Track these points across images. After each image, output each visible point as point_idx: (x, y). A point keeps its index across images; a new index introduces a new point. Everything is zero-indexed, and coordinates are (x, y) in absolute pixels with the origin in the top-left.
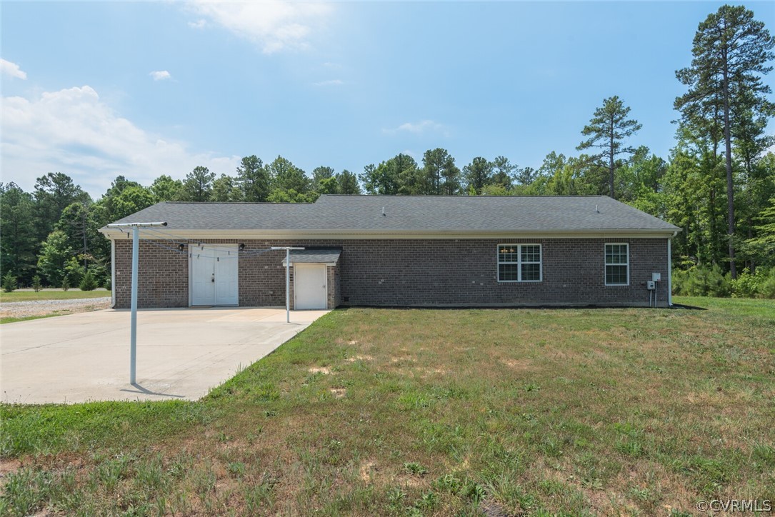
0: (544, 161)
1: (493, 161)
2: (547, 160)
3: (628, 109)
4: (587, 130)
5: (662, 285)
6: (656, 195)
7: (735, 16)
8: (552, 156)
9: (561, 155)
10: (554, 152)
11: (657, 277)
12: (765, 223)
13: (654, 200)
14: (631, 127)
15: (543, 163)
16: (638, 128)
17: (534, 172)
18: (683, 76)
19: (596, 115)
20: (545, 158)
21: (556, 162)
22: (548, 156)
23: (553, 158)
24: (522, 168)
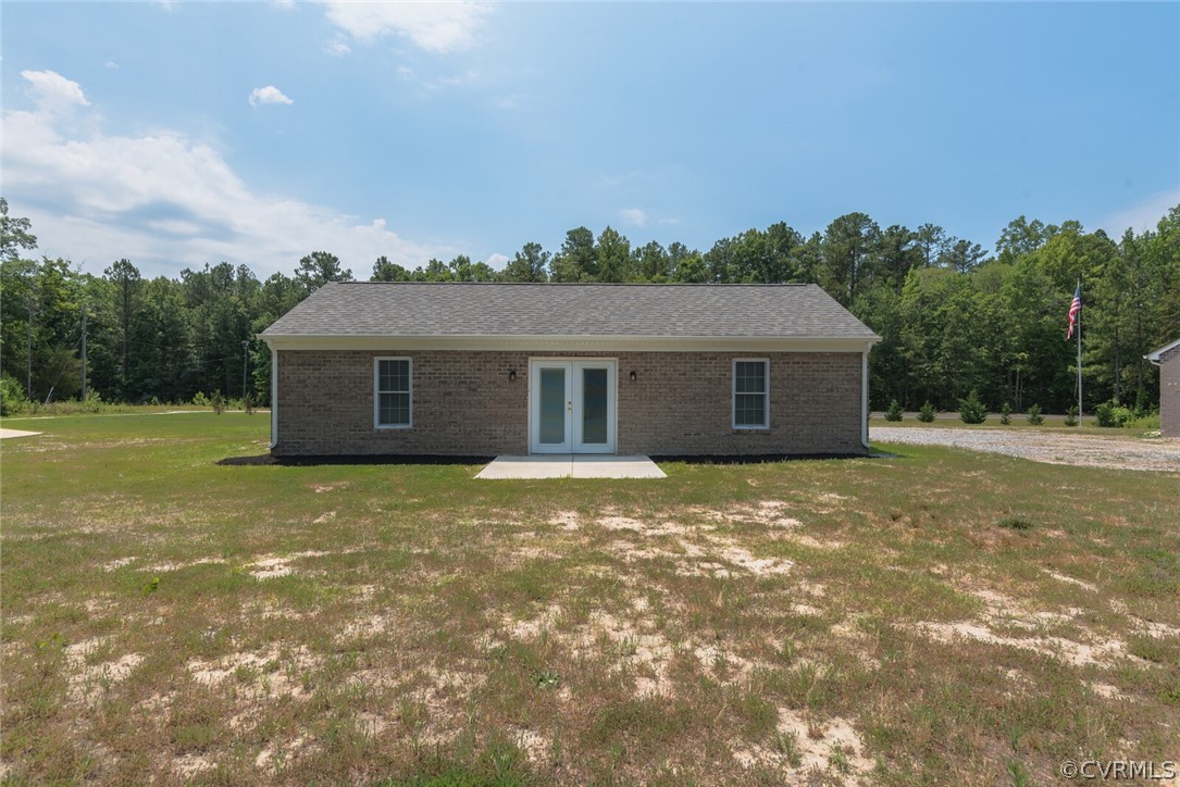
0: (1004, 230)
1: (918, 231)
2: (1009, 229)
8: (1019, 223)
10: (1023, 218)
15: (1003, 234)
17: (973, 246)
20: (1007, 226)
21: (1024, 232)
22: (1011, 224)
23: (1020, 226)
24: (958, 241)
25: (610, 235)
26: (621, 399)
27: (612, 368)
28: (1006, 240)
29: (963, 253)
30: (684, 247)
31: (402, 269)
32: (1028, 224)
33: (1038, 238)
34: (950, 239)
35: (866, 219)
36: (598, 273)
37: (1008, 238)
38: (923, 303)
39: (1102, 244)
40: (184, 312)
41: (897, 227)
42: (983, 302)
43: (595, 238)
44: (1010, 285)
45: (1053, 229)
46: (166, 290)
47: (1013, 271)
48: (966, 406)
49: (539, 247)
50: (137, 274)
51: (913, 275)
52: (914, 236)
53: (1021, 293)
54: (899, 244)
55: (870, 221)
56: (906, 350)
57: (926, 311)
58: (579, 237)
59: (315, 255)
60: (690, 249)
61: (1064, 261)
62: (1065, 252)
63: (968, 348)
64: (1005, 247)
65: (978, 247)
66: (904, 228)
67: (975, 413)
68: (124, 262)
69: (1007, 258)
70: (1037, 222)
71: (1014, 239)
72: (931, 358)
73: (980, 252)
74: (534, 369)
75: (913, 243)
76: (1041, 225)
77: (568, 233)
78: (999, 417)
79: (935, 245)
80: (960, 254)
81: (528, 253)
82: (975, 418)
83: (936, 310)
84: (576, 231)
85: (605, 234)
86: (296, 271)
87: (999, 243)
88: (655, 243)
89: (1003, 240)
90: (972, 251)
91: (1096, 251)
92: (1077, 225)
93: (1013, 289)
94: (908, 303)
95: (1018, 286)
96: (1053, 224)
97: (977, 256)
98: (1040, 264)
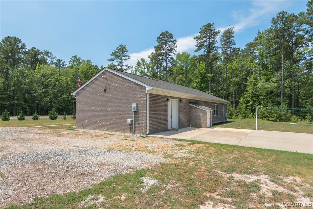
0: (71, 58)
2: (72, 58)
3: (128, 51)
8: (75, 57)
10: (76, 56)
15: (71, 59)
17: (63, 62)
19: (117, 49)
20: (72, 57)
21: (76, 60)
22: (73, 57)
23: (76, 58)
24: (57, 59)
28: (71, 62)
29: (60, 63)
32: (78, 58)
33: (80, 63)
34: (54, 57)
35: (20, 41)
38: (44, 77)
39: (96, 69)
41: (35, 48)
42: (63, 79)
44: (71, 75)
45: (84, 61)
47: (72, 71)
48: (51, 113)
51: (39, 66)
52: (42, 53)
53: (74, 78)
54: (36, 55)
55: (21, 42)
56: (35, 93)
57: (44, 80)
61: (86, 70)
62: (86, 68)
63: (58, 94)
64: (72, 63)
65: (64, 62)
66: (38, 49)
67: (54, 116)
69: (72, 67)
70: (80, 58)
71: (74, 62)
72: (46, 97)
73: (65, 64)
75: (41, 55)
76: (81, 59)
78: (62, 117)
79: (49, 58)
80: (59, 63)
82: (54, 117)
83: (48, 80)
87: (70, 62)
89: (71, 61)
90: (63, 63)
91: (94, 70)
92: (90, 61)
93: (72, 76)
94: (38, 76)
95: (73, 75)
96: (84, 60)
97: (64, 65)
98: (80, 70)
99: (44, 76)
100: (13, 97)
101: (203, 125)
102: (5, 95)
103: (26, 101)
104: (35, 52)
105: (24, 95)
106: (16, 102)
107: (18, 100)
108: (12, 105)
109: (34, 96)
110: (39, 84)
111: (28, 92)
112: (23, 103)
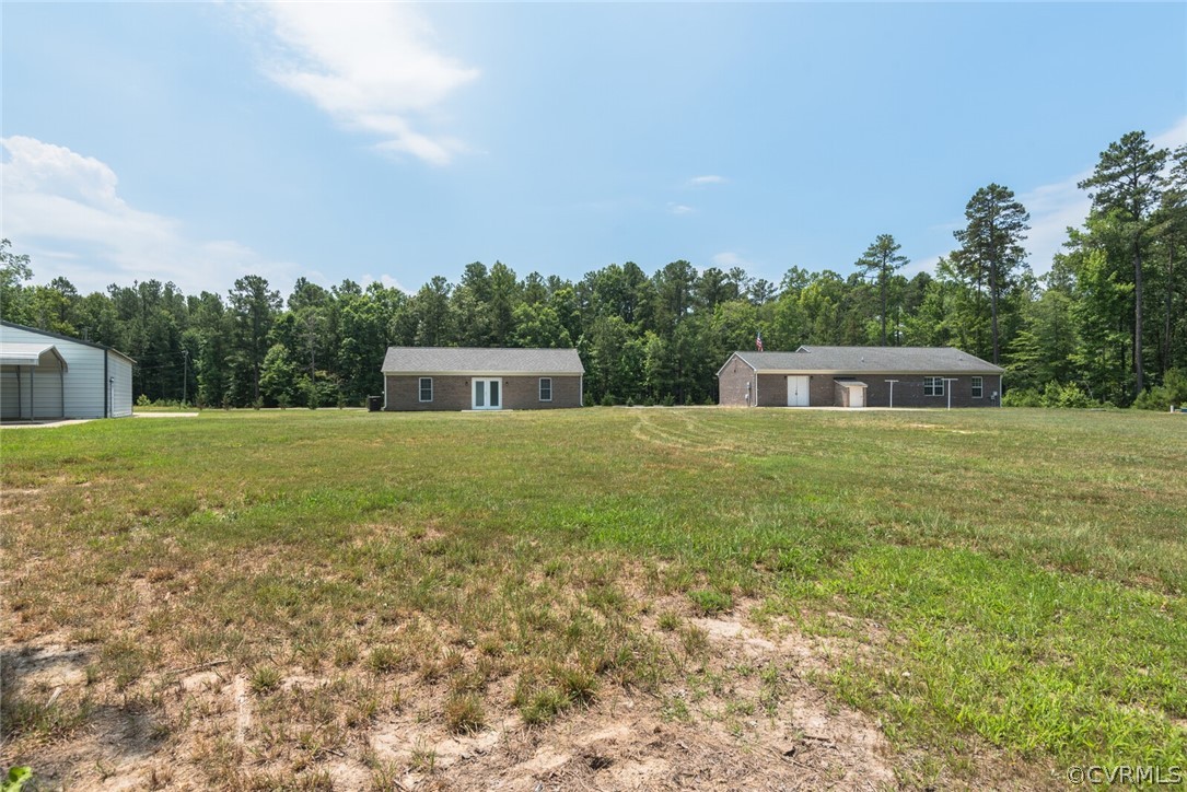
1: (728, 272)
2: (788, 274)
3: (899, 246)
4: (860, 263)
5: (997, 397)
6: (914, 321)
7: (1002, 194)
8: (794, 270)
9: (804, 270)
10: (796, 267)
11: (995, 393)
12: (1013, 352)
13: (912, 326)
14: (901, 262)
15: (785, 277)
16: (906, 263)
17: (768, 284)
18: (959, 234)
19: (869, 249)
20: (786, 272)
21: (797, 277)
22: (789, 271)
24: (757, 281)
25: (500, 268)
26: (503, 391)
27: (500, 381)
29: (762, 289)
30: (558, 279)
31: (321, 289)
32: (800, 271)
33: (806, 281)
34: (752, 279)
35: (688, 265)
36: (491, 299)
37: (787, 280)
40: (120, 325)
41: (714, 270)
42: (763, 328)
43: (488, 270)
44: (779, 317)
45: (815, 276)
46: (100, 305)
47: (783, 305)
49: (444, 279)
50: (73, 290)
51: (719, 307)
52: (727, 276)
54: (715, 283)
55: (690, 267)
58: (475, 271)
59: (246, 278)
60: (563, 280)
61: (815, 299)
62: (816, 293)
64: (786, 286)
65: (772, 285)
66: (719, 270)
68: (61, 279)
69: (785, 295)
71: (791, 281)
73: (773, 289)
74: (474, 381)
75: (726, 280)
76: (808, 272)
77: (467, 266)
79: (742, 282)
80: (760, 289)
81: (436, 285)
83: (734, 333)
84: (473, 265)
85: (495, 267)
86: (230, 292)
87: (783, 283)
88: (536, 273)
90: (768, 288)
93: (780, 320)
94: (716, 327)
95: (784, 317)
96: (816, 272)
97: (771, 292)
98: (801, 302)
99: (729, 326)
100: (680, 371)
101: (845, 404)
102: (668, 368)
103: (698, 378)
104: (714, 276)
105: (695, 366)
106: (682, 380)
107: (686, 375)
108: (678, 386)
109: (711, 369)
110: (719, 343)
111: (701, 360)
112: (694, 381)
